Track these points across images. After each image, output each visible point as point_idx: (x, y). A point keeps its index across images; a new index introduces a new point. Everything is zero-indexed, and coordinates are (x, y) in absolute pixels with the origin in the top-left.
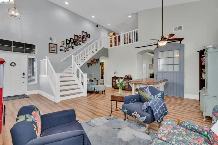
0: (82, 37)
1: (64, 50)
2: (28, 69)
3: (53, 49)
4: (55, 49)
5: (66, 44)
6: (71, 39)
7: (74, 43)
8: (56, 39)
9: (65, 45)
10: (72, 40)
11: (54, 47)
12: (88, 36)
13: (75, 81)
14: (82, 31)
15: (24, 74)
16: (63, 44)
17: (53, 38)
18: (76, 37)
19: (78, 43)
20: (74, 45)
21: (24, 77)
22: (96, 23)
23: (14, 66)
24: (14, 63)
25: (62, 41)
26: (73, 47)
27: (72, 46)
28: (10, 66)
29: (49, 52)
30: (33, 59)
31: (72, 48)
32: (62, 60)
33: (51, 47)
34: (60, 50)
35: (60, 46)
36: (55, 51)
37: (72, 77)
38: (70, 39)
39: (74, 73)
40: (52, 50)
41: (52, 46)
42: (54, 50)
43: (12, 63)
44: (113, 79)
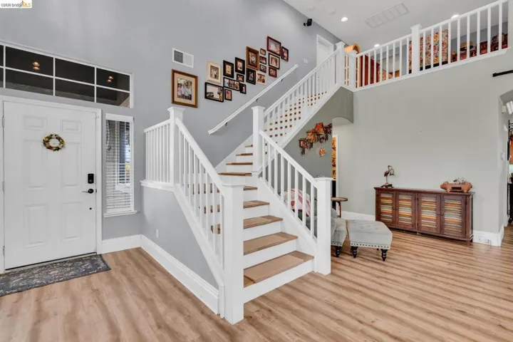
0: (267, 56)
1: (216, 96)
2: (105, 159)
3: (184, 90)
4: (191, 91)
5: (223, 76)
6: (237, 59)
7: (245, 76)
8: (192, 56)
9: (219, 81)
10: (240, 64)
11: (188, 84)
12: (283, 53)
13: (268, 204)
14: (269, 38)
15: (91, 178)
16: (216, 77)
17: (185, 54)
18: (250, 54)
19: (257, 77)
20: (245, 83)
21: (91, 191)
22: (304, 16)
23: (58, 149)
24: (59, 139)
25: (211, 66)
26: (242, 89)
27: (240, 84)
28: (45, 148)
29: (174, 102)
30: (122, 123)
31: (241, 91)
32: (211, 132)
33: (179, 85)
34: (206, 97)
35: (206, 84)
36: (190, 98)
37: (256, 189)
38: (234, 62)
39: (261, 175)
40: (183, 96)
41: (182, 82)
42: (187, 95)
43: (50, 137)
44: (383, 195)
